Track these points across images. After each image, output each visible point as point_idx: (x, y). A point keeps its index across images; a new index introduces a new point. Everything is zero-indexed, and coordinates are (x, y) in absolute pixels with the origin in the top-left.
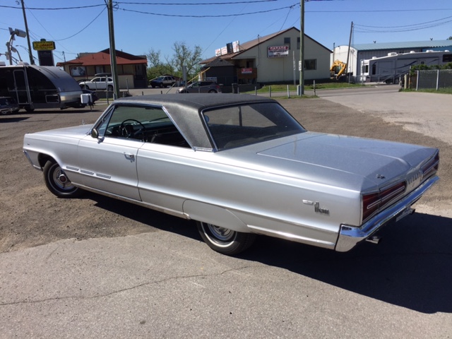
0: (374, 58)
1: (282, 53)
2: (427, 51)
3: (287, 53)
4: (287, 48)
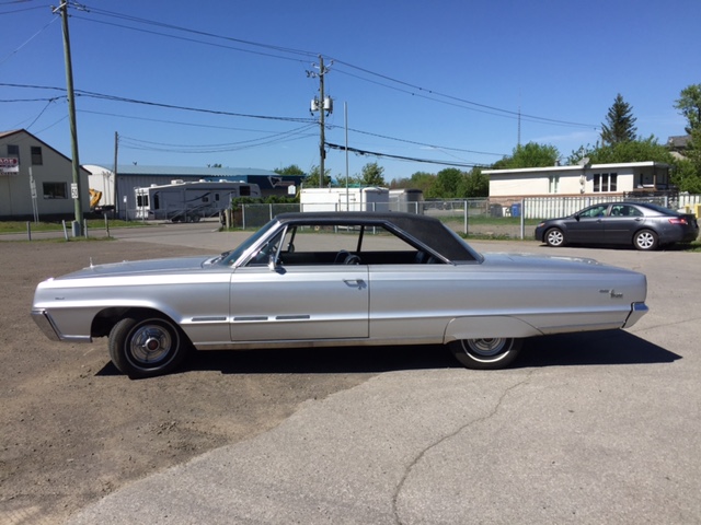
0: (153, 186)
1: (6, 170)
2: (221, 181)
3: (16, 169)
4: (15, 161)
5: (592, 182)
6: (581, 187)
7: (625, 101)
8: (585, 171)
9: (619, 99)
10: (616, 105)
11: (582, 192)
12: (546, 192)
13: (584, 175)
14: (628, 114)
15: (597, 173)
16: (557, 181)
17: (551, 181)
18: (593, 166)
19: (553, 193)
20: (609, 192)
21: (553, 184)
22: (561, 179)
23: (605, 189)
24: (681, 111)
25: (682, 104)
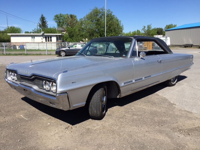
5: (45, 39)
6: (42, 40)
7: (44, 16)
8: (42, 35)
9: (42, 15)
10: (42, 17)
11: (42, 42)
12: (31, 42)
13: (42, 37)
14: (45, 20)
15: (46, 36)
16: (34, 38)
17: (32, 38)
18: (45, 34)
19: (33, 42)
20: (50, 42)
21: (33, 39)
22: (35, 38)
23: (49, 41)
24: (55, 21)
25: (55, 19)
